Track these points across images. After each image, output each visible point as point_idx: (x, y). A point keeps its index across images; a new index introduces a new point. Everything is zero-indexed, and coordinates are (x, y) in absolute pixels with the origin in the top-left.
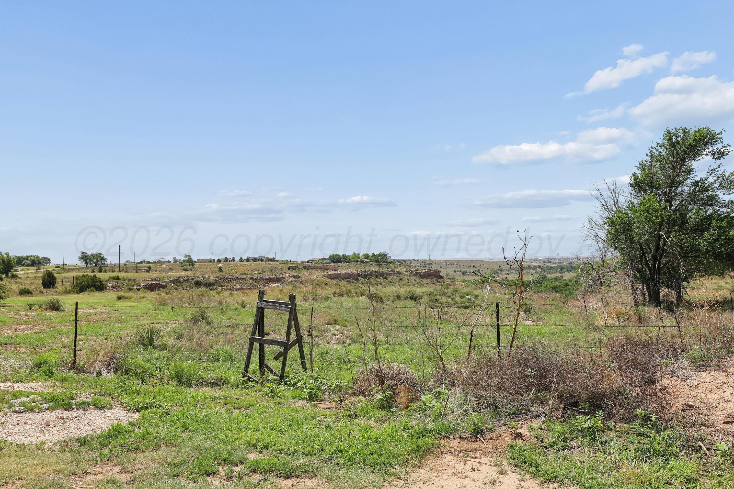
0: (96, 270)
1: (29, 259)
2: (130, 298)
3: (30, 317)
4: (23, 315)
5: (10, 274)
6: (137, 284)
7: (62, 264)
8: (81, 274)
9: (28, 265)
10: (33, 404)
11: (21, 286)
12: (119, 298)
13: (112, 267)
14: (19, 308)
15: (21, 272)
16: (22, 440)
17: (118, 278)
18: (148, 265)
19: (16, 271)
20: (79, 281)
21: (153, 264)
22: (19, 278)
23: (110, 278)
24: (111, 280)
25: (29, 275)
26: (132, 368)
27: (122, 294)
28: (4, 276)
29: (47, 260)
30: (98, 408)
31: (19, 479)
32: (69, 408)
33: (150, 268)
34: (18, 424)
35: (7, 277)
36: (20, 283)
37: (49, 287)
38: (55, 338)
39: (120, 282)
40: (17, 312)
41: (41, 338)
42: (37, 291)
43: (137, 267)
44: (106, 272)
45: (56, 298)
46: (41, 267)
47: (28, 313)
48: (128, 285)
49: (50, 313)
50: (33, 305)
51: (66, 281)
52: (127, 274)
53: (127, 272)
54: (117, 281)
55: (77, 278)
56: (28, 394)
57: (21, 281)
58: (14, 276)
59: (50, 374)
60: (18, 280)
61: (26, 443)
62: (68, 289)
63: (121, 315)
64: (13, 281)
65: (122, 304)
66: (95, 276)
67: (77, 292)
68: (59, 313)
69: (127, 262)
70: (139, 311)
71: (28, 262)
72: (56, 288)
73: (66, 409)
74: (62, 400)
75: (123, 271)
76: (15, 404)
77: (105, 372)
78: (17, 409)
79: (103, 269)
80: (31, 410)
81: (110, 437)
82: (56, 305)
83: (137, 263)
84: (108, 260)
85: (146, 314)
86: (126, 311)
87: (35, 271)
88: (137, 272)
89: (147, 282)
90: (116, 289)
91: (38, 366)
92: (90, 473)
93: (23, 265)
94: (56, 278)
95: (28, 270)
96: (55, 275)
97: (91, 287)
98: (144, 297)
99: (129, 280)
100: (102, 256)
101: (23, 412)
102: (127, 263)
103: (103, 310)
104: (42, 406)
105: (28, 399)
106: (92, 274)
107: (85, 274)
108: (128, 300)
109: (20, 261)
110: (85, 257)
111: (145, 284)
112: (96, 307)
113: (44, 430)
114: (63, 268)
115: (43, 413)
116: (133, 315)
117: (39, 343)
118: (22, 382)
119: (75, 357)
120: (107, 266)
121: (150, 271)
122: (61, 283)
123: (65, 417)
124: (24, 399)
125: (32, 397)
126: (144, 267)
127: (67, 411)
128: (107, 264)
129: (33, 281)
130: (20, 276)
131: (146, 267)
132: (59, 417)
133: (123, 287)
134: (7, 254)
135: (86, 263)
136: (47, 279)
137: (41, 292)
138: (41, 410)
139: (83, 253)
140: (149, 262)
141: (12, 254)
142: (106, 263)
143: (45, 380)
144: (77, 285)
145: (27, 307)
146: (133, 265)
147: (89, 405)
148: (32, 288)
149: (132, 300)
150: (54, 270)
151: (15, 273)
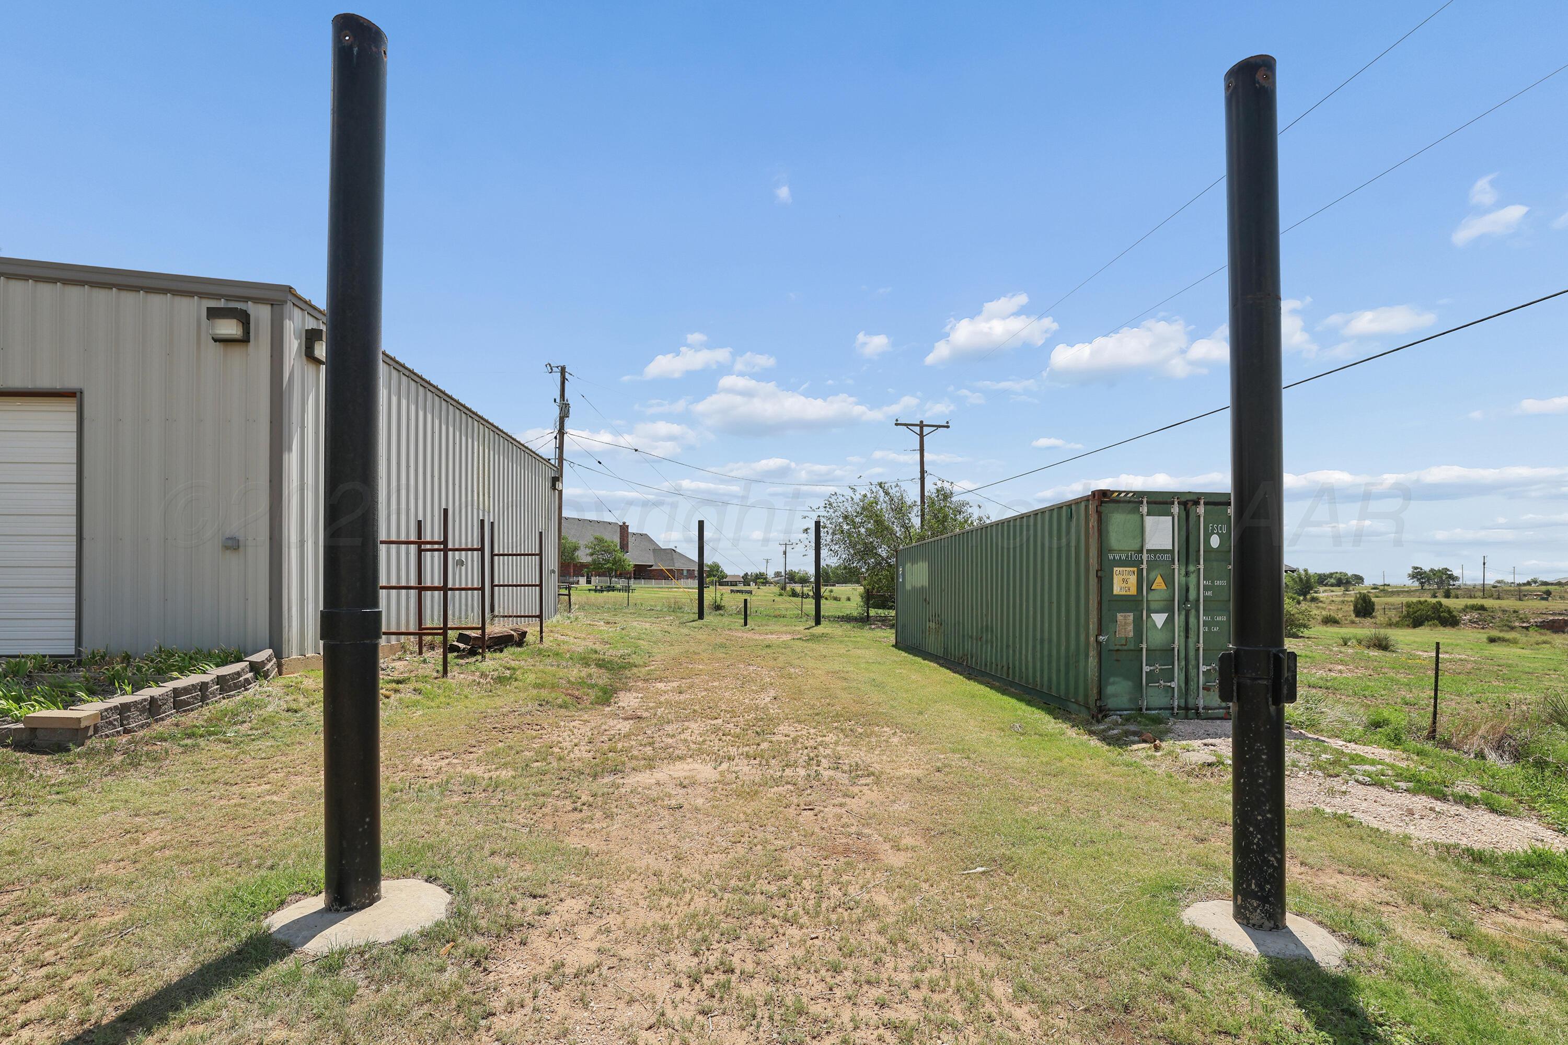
0: (1440, 593)
1: (1334, 576)
2: (1515, 642)
3: (1347, 655)
4: (1336, 652)
5: (1308, 597)
6: (1521, 619)
7: (1383, 584)
8: (1415, 600)
9: (1332, 585)
10: (1382, 777)
11: (1324, 613)
12: (1492, 640)
13: (1469, 590)
14: (1330, 642)
15: (1323, 593)
16: (1375, 824)
17: (1482, 608)
18: (1544, 588)
19: (1316, 592)
20: (1411, 610)
21: (1557, 587)
22: (1321, 602)
23: (1466, 607)
24: (1468, 610)
25: (1334, 599)
26: (1550, 759)
27: (1495, 633)
28: (1301, 598)
29: (1359, 579)
30: (1493, 810)
31: (1384, 876)
32: (1443, 798)
33: (1548, 593)
34: (1365, 800)
35: (1305, 599)
36: (1324, 609)
37: (1364, 616)
38: (1389, 689)
39: (1485, 614)
40: (1328, 647)
41: (1369, 686)
42: (1346, 620)
43: (1520, 591)
44: (1458, 598)
45: (1383, 632)
46: (1351, 588)
47: (1343, 649)
48: (1502, 620)
49: (1375, 653)
50: (1350, 639)
51: (1390, 609)
52: (1498, 602)
53: (1499, 598)
54: (1480, 612)
55: (1408, 605)
56: (1373, 763)
57: (1324, 605)
58: (1314, 599)
59: (1396, 740)
60: (1320, 604)
61: (1382, 829)
62: (1394, 620)
63: (1500, 668)
64: (1313, 605)
65: (1498, 650)
66: (1440, 604)
67: (1408, 626)
68: (1388, 654)
69: (1499, 582)
70: (1537, 665)
71: (1333, 581)
72: (1374, 617)
73: (1437, 799)
74: (1429, 784)
75: (1491, 596)
76: (1357, 772)
77: (1492, 757)
78: (1361, 778)
79: (1453, 593)
80: (1382, 785)
81: (1529, 865)
82: (1384, 643)
83: (1519, 585)
84: (1461, 580)
85: (1555, 670)
86: (1510, 662)
87: (1341, 593)
88: (1520, 600)
89: (1545, 616)
90: (1479, 625)
91: (1377, 725)
92: (1503, 911)
93: (1325, 585)
94: (1373, 604)
95: (1333, 591)
96: (1373, 599)
97: (1433, 619)
98: (1545, 642)
99: (1504, 611)
100: (1449, 573)
101: (1369, 785)
102: (1499, 585)
103: (1463, 657)
104: (1398, 784)
105: (1374, 769)
106: (1434, 600)
107: (1422, 599)
108: (1511, 645)
109: (1322, 580)
110: (1418, 574)
111: (1540, 620)
112: (1449, 650)
113: (1407, 819)
114: (1384, 590)
115: (1400, 794)
116: (1527, 670)
117: (1367, 693)
118: (1356, 743)
119: (1434, 723)
120: (1459, 588)
121: (1550, 598)
122: (1382, 612)
123: (1437, 809)
124: (1367, 767)
125: (1380, 767)
126: (1535, 591)
127: (1439, 802)
128: (1459, 586)
129: (1340, 607)
130: (1322, 599)
131: (1539, 591)
132: (1428, 807)
133: (1492, 622)
134: (1306, 571)
135: (1422, 584)
136: (1362, 605)
137: (1353, 622)
138: (1397, 790)
139: (1416, 568)
140: (1545, 584)
141: (1311, 571)
142: (1457, 583)
143: (1390, 748)
144: (1408, 615)
145: (1341, 642)
146: (1512, 588)
147: (1476, 802)
148: (1339, 616)
149: (1518, 646)
150: (1369, 592)
151: (1315, 595)
